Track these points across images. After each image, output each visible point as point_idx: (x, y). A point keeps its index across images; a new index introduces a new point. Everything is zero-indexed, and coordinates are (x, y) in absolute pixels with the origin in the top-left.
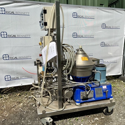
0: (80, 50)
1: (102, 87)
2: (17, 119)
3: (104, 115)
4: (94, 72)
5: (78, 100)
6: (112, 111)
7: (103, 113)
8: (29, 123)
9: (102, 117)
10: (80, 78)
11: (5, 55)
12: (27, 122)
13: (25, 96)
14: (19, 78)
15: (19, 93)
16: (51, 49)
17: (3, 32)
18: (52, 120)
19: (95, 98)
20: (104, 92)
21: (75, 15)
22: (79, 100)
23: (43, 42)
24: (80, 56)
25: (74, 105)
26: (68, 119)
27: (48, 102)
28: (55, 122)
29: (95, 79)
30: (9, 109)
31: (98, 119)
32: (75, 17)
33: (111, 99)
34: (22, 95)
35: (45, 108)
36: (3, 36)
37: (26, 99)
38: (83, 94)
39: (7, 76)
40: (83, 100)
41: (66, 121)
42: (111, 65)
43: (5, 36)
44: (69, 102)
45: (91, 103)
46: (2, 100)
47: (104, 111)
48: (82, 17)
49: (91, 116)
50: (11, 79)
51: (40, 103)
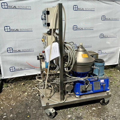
0: (81, 48)
1: (100, 81)
2: (23, 107)
3: (101, 105)
4: (93, 68)
5: (77, 93)
6: (108, 102)
7: (99, 103)
8: (34, 112)
9: (99, 107)
10: (80, 74)
11: (9, 48)
12: (32, 111)
13: (29, 86)
14: (23, 69)
15: (23, 82)
16: (54, 50)
17: (7, 27)
18: (54, 111)
19: (93, 91)
20: (102, 86)
21: (75, 8)
22: (79, 93)
23: (46, 41)
24: (80, 54)
25: (74, 97)
26: (69, 109)
27: (50, 94)
28: (57, 111)
29: (94, 73)
30: (15, 98)
31: (95, 109)
32: (76, 10)
33: (107, 91)
34: (26, 84)
35: (49, 100)
36: (6, 30)
37: (30, 88)
38: (82, 87)
39: (12, 67)
40: (82, 92)
41: (67, 111)
42: (108, 55)
43: (9, 30)
44: (70, 95)
45: (89, 95)
46: (8, 89)
47: (101, 101)
48: (83, 10)
49: (89, 106)
50: (16, 70)
51: (44, 95)
